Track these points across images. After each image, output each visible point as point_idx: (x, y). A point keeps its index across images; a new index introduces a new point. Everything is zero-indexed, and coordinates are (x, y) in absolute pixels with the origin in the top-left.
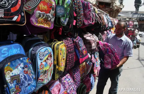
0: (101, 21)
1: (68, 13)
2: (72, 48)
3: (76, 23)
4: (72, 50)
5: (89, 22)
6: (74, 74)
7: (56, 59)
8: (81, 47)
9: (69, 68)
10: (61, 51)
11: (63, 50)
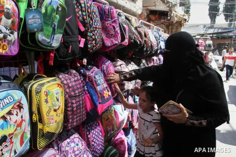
0: (140, 39)
1: (56, 24)
2: (78, 89)
3: (86, 44)
4: (77, 92)
5: (113, 41)
6: (88, 133)
7: (36, 112)
8: (99, 85)
9: (75, 124)
10: (47, 95)
11: (53, 94)
